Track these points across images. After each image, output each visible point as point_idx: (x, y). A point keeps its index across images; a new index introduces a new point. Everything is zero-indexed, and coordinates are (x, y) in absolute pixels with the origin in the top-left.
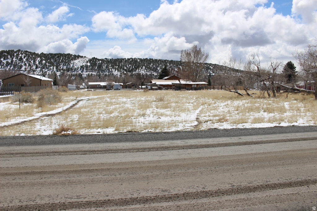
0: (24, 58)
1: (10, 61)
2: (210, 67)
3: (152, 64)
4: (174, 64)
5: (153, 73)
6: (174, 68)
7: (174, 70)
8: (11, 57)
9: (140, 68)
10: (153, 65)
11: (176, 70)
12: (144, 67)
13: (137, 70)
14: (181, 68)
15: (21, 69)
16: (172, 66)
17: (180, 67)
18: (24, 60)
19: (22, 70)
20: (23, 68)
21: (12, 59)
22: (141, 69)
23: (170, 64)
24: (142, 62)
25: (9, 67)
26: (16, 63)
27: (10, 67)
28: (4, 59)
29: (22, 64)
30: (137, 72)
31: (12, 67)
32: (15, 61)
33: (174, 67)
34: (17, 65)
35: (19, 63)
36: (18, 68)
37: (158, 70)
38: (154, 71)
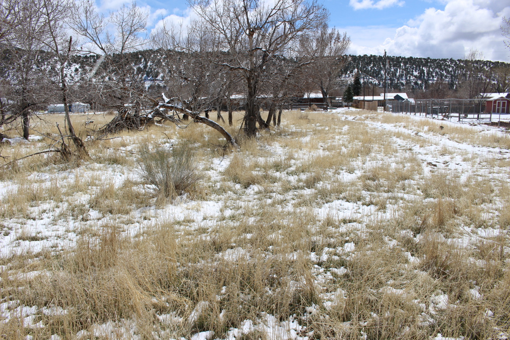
0: (164, 61)
1: (141, 66)
2: (485, 67)
3: (372, 65)
4: (413, 64)
5: (370, 80)
6: (412, 71)
7: (412, 75)
8: (145, 60)
9: (348, 72)
10: (373, 67)
11: (416, 73)
12: (356, 70)
13: (344, 75)
14: (425, 71)
15: (157, 77)
16: (408, 67)
17: (424, 68)
18: (163, 64)
19: (158, 80)
20: (159, 77)
21: (147, 63)
22: (350, 73)
23: (405, 65)
24: (355, 62)
25: (140, 76)
26: (151, 69)
27: (142, 75)
28: (136, 64)
29: (160, 71)
30: (342, 79)
31: (145, 75)
32: (150, 66)
33: (413, 69)
34: (151, 72)
35: (155, 69)
36: (153, 77)
37: (381, 75)
38: (374, 77)
